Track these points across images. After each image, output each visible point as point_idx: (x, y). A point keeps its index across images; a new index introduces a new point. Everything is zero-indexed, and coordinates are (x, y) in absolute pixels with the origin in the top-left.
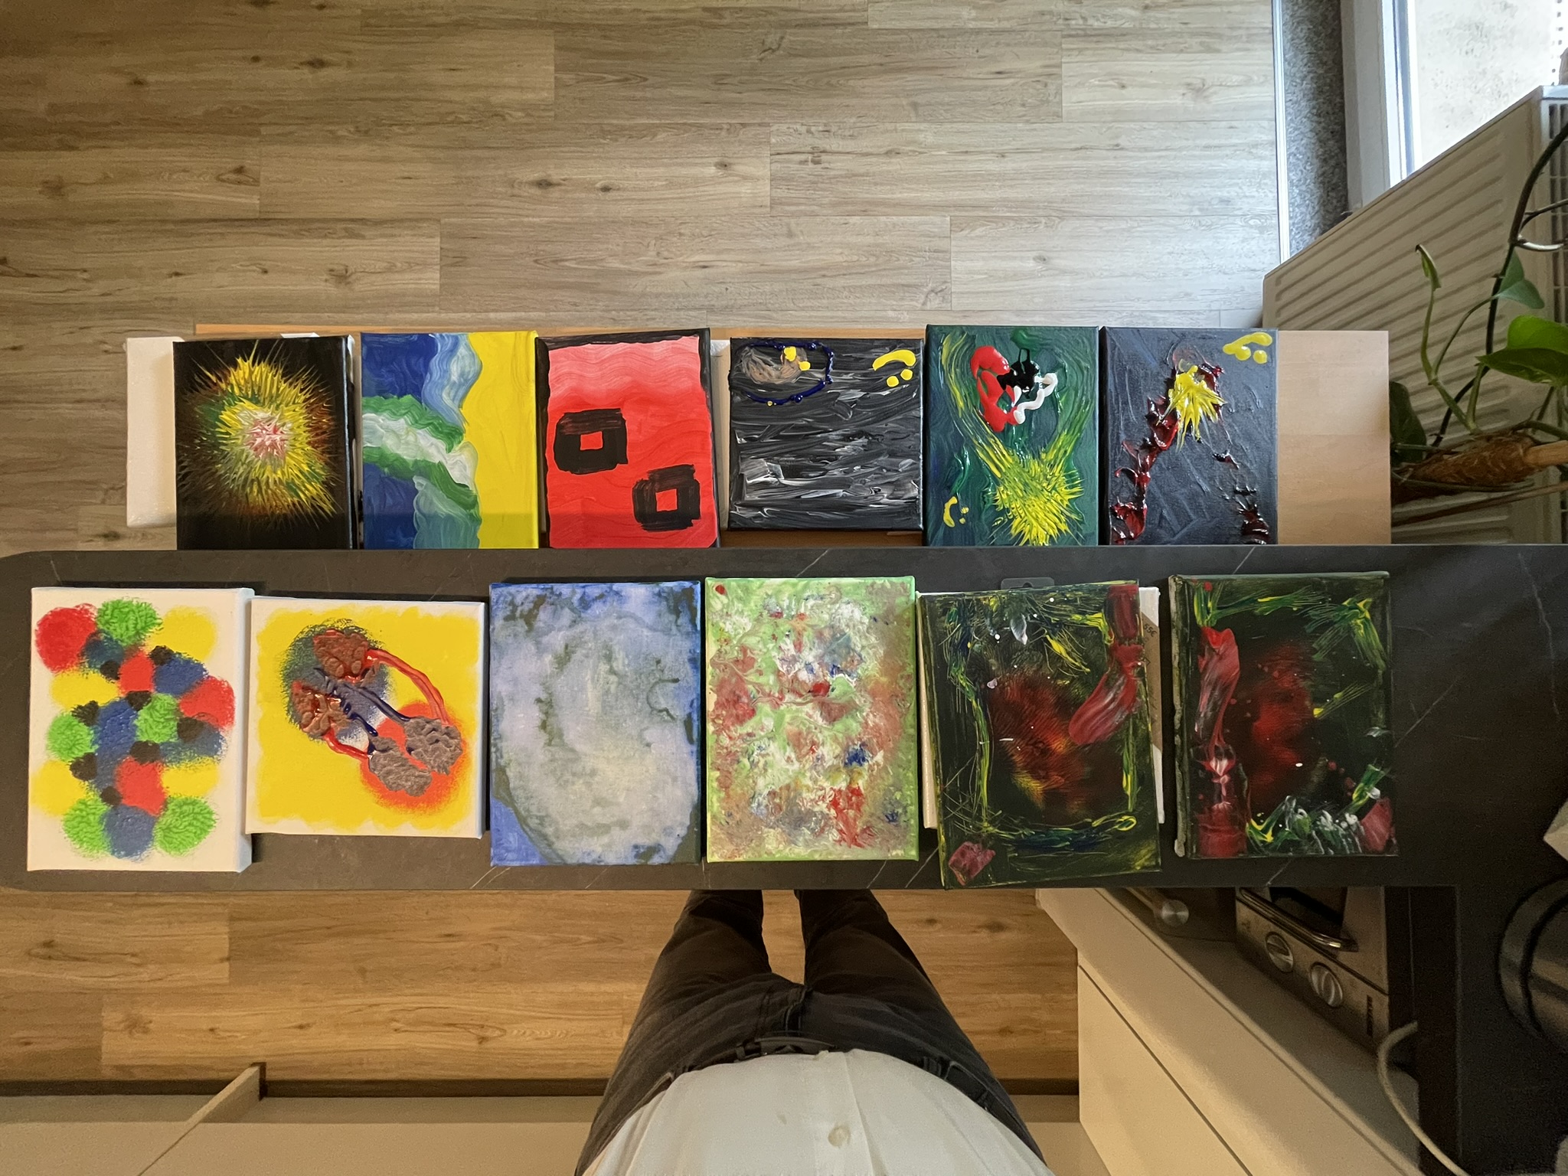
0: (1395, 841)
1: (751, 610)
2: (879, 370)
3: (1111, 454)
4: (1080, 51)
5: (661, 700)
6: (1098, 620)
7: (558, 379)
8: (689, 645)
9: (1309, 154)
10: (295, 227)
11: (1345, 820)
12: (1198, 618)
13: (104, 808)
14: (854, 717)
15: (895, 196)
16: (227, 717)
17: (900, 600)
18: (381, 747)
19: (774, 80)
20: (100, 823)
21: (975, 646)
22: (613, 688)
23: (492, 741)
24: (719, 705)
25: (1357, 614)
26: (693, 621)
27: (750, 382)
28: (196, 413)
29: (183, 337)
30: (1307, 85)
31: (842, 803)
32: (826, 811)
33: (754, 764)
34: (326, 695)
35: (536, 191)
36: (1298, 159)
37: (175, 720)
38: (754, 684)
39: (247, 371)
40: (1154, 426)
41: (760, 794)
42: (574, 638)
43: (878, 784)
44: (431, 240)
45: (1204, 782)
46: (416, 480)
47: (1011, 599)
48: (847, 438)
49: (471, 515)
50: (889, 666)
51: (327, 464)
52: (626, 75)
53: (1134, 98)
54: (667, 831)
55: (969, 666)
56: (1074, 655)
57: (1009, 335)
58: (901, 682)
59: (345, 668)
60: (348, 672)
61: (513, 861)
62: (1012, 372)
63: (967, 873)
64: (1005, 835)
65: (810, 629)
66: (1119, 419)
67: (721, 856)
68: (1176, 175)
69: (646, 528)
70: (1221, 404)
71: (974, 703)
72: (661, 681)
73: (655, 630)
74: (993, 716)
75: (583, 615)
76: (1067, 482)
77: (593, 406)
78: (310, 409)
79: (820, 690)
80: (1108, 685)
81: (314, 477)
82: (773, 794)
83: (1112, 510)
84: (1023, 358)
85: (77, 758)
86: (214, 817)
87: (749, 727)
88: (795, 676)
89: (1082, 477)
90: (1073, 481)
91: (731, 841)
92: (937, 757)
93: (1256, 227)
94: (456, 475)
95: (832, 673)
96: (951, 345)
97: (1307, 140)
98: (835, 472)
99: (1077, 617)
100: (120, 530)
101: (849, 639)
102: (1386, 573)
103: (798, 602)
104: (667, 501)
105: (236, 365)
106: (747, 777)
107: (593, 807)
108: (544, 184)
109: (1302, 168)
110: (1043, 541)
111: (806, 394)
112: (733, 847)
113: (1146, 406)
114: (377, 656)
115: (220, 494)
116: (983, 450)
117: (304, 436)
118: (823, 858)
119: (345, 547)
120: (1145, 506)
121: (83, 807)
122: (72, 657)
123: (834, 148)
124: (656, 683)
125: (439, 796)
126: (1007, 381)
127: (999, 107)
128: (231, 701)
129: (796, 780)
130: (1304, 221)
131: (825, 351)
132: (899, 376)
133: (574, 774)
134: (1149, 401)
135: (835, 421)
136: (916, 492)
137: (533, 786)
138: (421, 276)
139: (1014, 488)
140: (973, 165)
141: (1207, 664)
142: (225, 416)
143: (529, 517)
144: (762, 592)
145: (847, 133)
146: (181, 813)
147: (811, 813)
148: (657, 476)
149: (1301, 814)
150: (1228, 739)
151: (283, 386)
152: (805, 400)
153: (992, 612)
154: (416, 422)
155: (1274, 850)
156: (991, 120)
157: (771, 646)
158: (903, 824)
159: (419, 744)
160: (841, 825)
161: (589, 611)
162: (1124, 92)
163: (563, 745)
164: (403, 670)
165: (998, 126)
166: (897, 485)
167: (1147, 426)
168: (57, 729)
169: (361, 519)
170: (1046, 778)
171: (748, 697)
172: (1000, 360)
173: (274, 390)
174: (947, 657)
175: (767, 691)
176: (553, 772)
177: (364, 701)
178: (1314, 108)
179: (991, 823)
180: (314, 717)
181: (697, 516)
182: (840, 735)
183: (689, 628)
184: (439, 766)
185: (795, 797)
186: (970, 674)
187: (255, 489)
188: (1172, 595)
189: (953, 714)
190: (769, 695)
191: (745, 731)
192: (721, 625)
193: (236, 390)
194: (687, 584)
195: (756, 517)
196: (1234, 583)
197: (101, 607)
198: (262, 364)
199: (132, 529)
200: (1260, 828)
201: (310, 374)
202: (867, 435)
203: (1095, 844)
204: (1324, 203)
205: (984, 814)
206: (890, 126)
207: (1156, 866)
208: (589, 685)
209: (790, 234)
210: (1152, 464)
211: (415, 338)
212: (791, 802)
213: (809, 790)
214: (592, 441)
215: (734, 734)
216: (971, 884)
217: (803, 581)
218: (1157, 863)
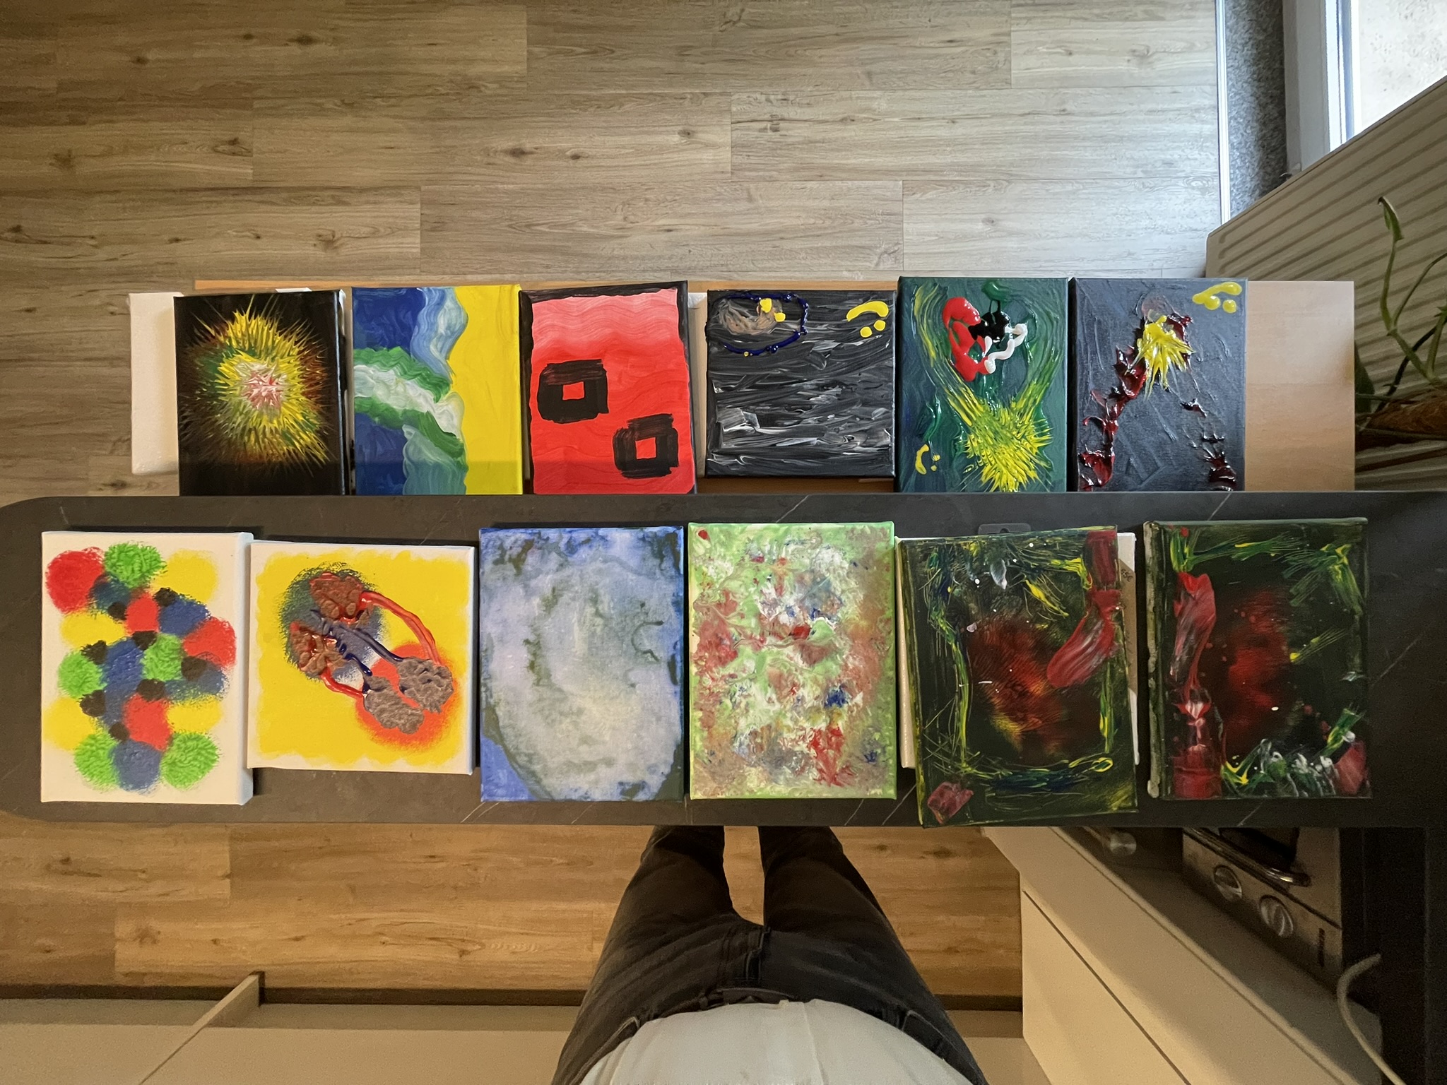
0: (1368, 783)
1: (733, 555)
2: (853, 321)
3: (1079, 402)
4: (1029, 19)
5: (646, 641)
6: (1076, 565)
7: (541, 332)
8: (674, 588)
9: (1250, 118)
10: (284, 195)
11: (1319, 762)
12: (1175, 564)
13: (113, 743)
14: (834, 660)
15: (849, 162)
16: (229, 656)
17: (881, 545)
18: (376, 686)
19: (737, 50)
20: (109, 757)
21: (955, 590)
22: (599, 629)
23: (482, 681)
24: (702, 647)
25: (1335, 559)
26: (676, 565)
27: (726, 334)
28: (197, 365)
29: (182, 292)
30: (1249, 52)
31: (822, 743)
32: (806, 751)
33: (735, 705)
34: (323, 636)
35: (510, 160)
36: (1238, 123)
37: (179, 659)
38: (736, 627)
39: (244, 325)
40: (1123, 375)
41: (742, 734)
42: (561, 582)
43: (857, 726)
44: (411, 206)
45: (1178, 726)
46: (406, 429)
47: (992, 544)
48: (821, 388)
49: (458, 462)
50: (870, 608)
51: (320, 413)
52: (594, 48)
53: (1081, 65)
54: (652, 769)
55: (949, 610)
56: (1052, 599)
57: (980, 287)
58: (881, 626)
59: (340, 610)
60: (343, 613)
61: (502, 797)
62: (982, 323)
63: (946, 811)
64: (982, 775)
65: (791, 574)
66: (1087, 369)
67: (704, 794)
68: (1121, 139)
69: (625, 475)
70: (1190, 353)
71: (954, 647)
72: (646, 623)
73: (639, 574)
74: (973, 660)
75: (569, 559)
76: (1037, 431)
77: (574, 357)
78: (304, 361)
79: (800, 632)
80: (1086, 630)
81: (308, 426)
82: (754, 734)
83: (1081, 458)
84: (994, 309)
85: (87, 696)
86: (217, 752)
87: (731, 668)
88: (777, 618)
89: (1051, 425)
90: (1043, 429)
91: (714, 779)
92: (917, 699)
93: (1199, 188)
94: (443, 424)
95: (812, 617)
96: (924, 296)
97: (1248, 103)
98: (810, 421)
99: (1056, 562)
100: (128, 480)
101: (829, 583)
102: (1364, 519)
103: (779, 546)
104: (646, 449)
105: (233, 319)
106: (730, 717)
107: (579, 745)
108: (518, 153)
109: (1242, 131)
110: (1013, 489)
111: (781, 345)
112: (715, 785)
113: (1114, 356)
114: (372, 599)
115: (218, 443)
116: (955, 399)
117: (299, 387)
118: (803, 796)
119: (339, 493)
120: (1113, 454)
121: (93, 742)
122: (81, 598)
123: (792, 116)
124: (641, 625)
125: (432, 734)
126: (977, 331)
127: (950, 75)
128: (233, 641)
129: (777, 720)
130: (1244, 183)
131: (800, 303)
132: (872, 327)
133: (561, 714)
134: (1117, 351)
135: (809, 371)
136: (889, 440)
137: (522, 724)
138: (404, 240)
139: (984, 437)
140: (924, 131)
141: (1183, 608)
142: (223, 368)
143: (514, 464)
144: (743, 537)
145: (805, 102)
146: (186, 748)
147: (791, 753)
148: (637, 425)
149: (1276, 757)
150: (1203, 682)
151: (278, 338)
152: (782, 350)
153: (972, 558)
154: (405, 373)
155: (1248, 792)
156: (942, 87)
157: (752, 589)
158: (882, 764)
159: (412, 683)
160: (821, 765)
161: (576, 556)
162: (1071, 58)
163: (550, 686)
164: (395, 612)
165: (949, 93)
166: (869, 433)
167: (1115, 375)
168: (68, 666)
169: (353, 466)
170: (1024, 720)
171: (730, 639)
172: (970, 311)
173: (270, 343)
174: (927, 601)
175: (749, 633)
176: (542, 710)
177: (360, 643)
178: (1254, 73)
179: (969, 763)
180: (311, 657)
181: (675, 464)
182: (820, 678)
183: (673, 572)
184: (431, 705)
185: (777, 738)
186: (949, 618)
187: (253, 438)
188: (1147, 540)
189: (933, 657)
190: (751, 638)
191: (727, 673)
192: (704, 569)
193: (234, 343)
194: (671, 529)
195: (732, 465)
196: (1212, 529)
197: (107, 550)
198: (259, 318)
199: (136, 476)
200: (1235, 770)
201: (304, 327)
202: (840, 384)
203: (1073, 784)
204: (1264, 165)
205: (962, 754)
206: (845, 94)
207: (1133, 807)
208: (576, 628)
209: (750, 199)
210: (1119, 414)
211: (403, 292)
212: (773, 743)
213: (790, 730)
214: (574, 391)
215: (717, 676)
216: (948, 822)
217: (784, 527)
218: (1134, 804)
